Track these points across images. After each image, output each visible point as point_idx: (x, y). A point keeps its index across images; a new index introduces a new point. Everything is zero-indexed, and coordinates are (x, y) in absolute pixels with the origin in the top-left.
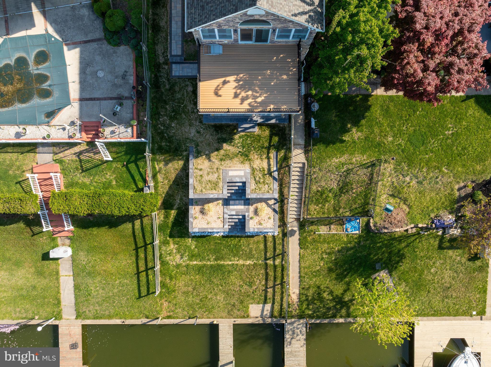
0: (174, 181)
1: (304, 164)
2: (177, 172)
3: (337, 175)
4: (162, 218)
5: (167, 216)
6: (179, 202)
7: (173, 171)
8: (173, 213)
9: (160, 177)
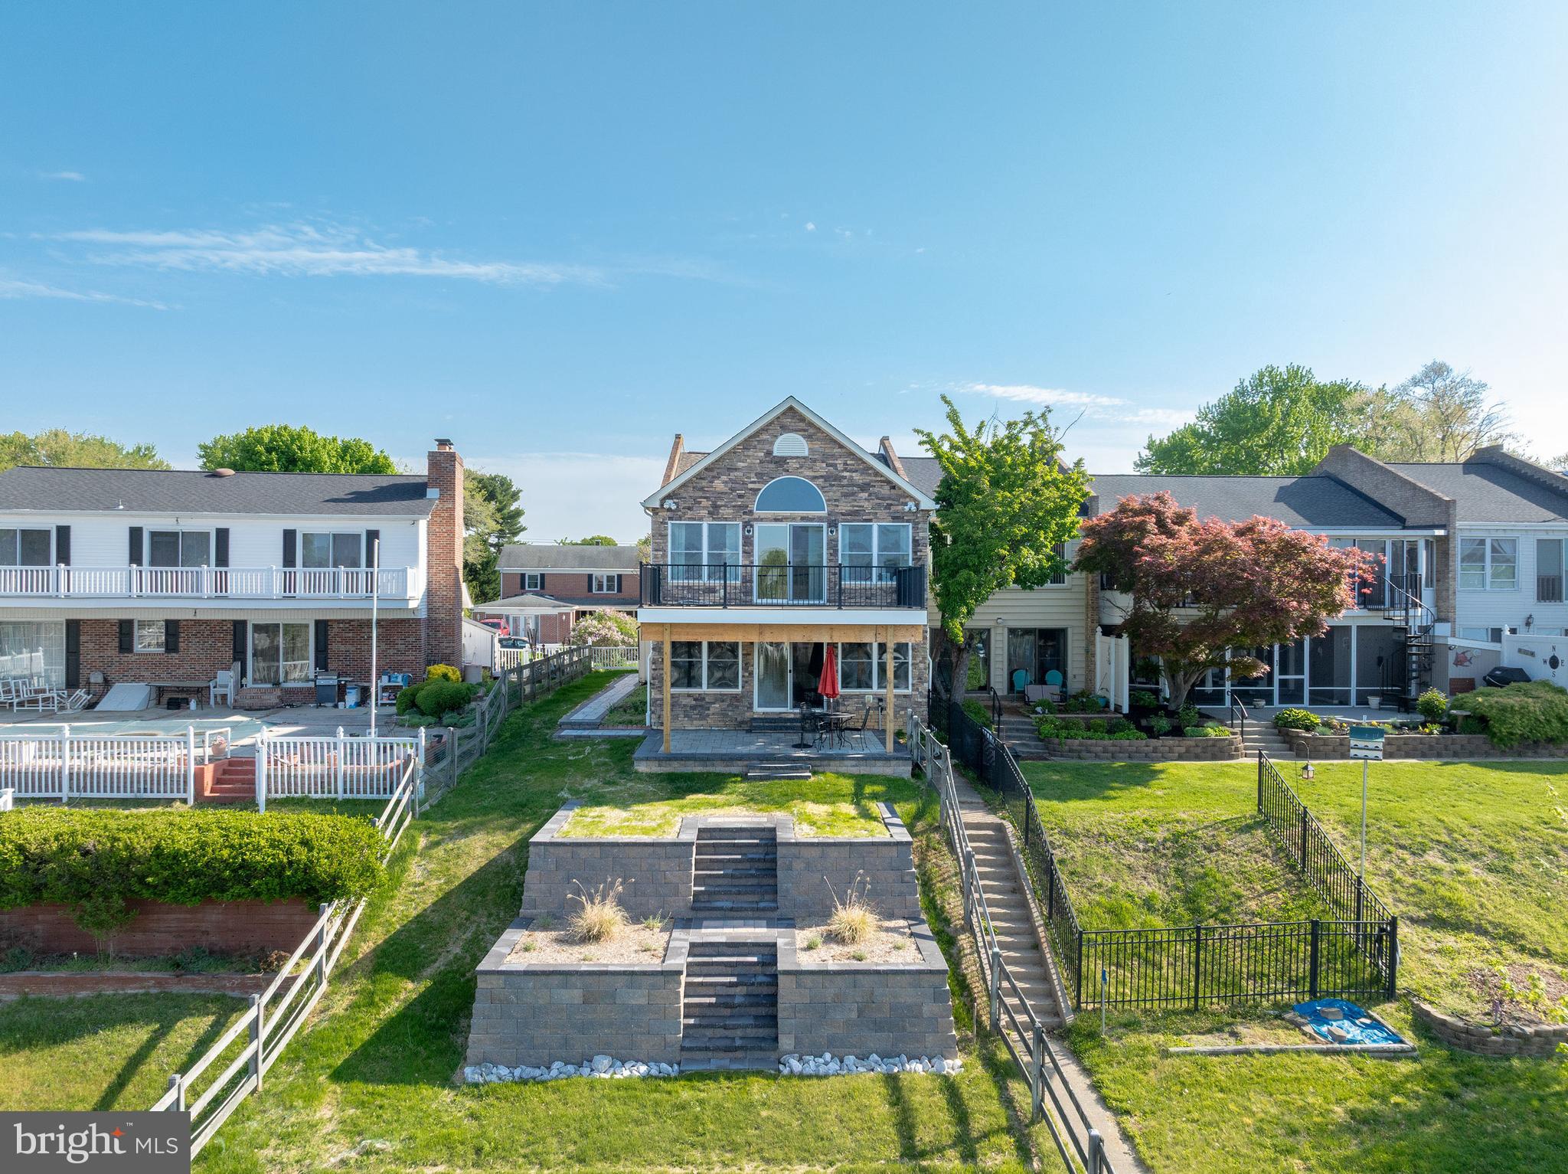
0: (468, 880)
1: (999, 828)
2: (494, 853)
3: (1146, 851)
4: (339, 1007)
5: (369, 1001)
6: (458, 950)
7: (479, 852)
8: (409, 990)
9: (415, 870)
